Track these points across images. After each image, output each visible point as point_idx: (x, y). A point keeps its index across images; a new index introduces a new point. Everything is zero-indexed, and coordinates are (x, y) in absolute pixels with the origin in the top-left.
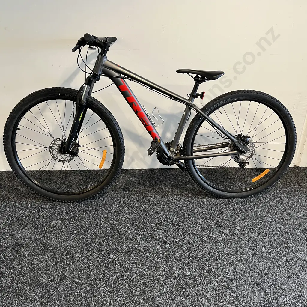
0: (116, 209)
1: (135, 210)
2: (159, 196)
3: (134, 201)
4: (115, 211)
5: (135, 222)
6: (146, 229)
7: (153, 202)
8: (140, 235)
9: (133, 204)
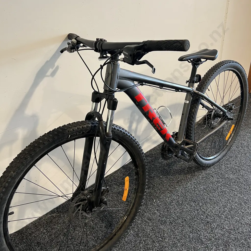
0: (153, 233)
1: (171, 222)
2: (168, 193)
3: (156, 211)
4: (156, 236)
5: (189, 236)
6: (205, 236)
7: (173, 202)
8: (212, 247)
9: (160, 216)
